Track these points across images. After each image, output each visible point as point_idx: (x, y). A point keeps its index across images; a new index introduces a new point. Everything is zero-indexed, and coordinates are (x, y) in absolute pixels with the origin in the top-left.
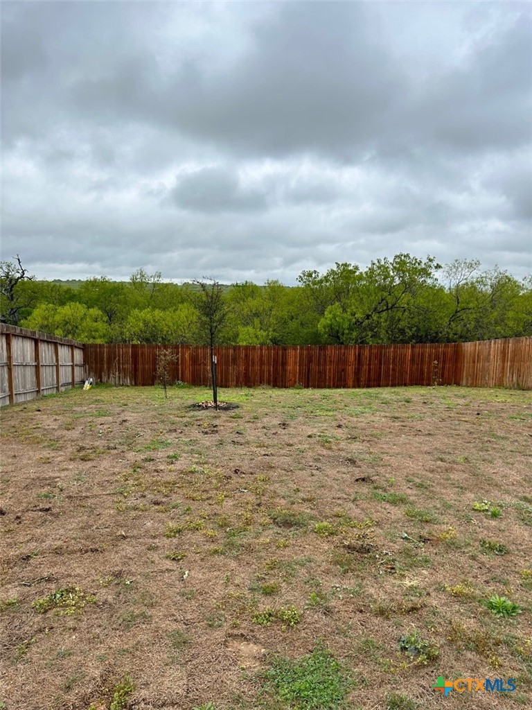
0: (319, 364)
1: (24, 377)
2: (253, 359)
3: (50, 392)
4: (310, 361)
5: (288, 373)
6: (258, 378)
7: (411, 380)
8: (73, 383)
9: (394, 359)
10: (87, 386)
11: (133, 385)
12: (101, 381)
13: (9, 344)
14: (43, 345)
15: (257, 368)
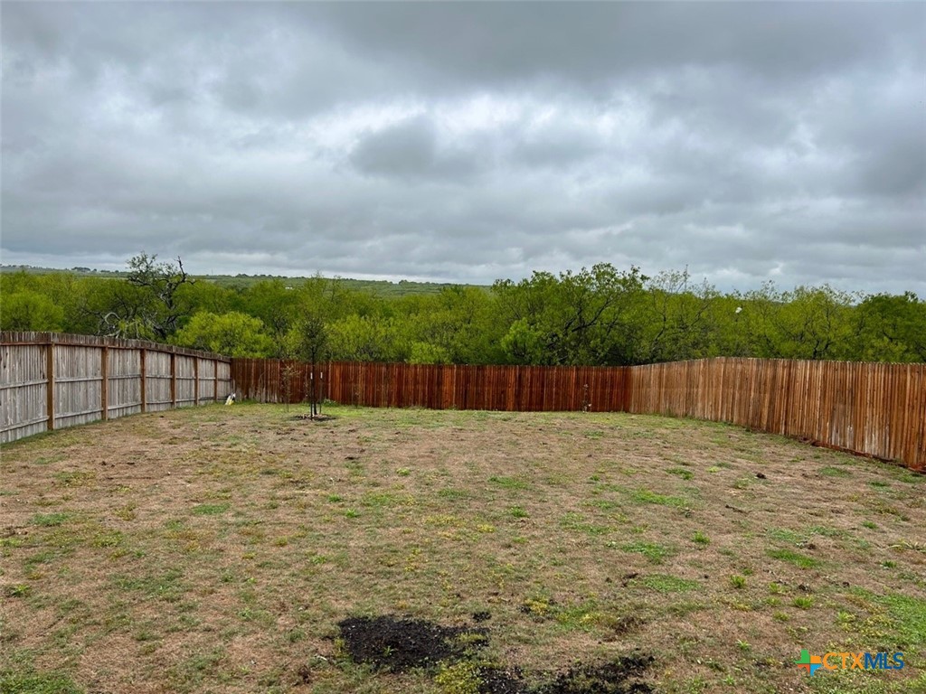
0: (477, 385)
1: (158, 388)
2: (407, 378)
3: (185, 405)
4: (467, 381)
5: (444, 394)
6: (411, 398)
7: (575, 405)
8: (214, 398)
9: (558, 381)
10: (229, 401)
11: (279, 402)
12: (247, 397)
13: (143, 358)
14: (180, 359)
15: (411, 387)
